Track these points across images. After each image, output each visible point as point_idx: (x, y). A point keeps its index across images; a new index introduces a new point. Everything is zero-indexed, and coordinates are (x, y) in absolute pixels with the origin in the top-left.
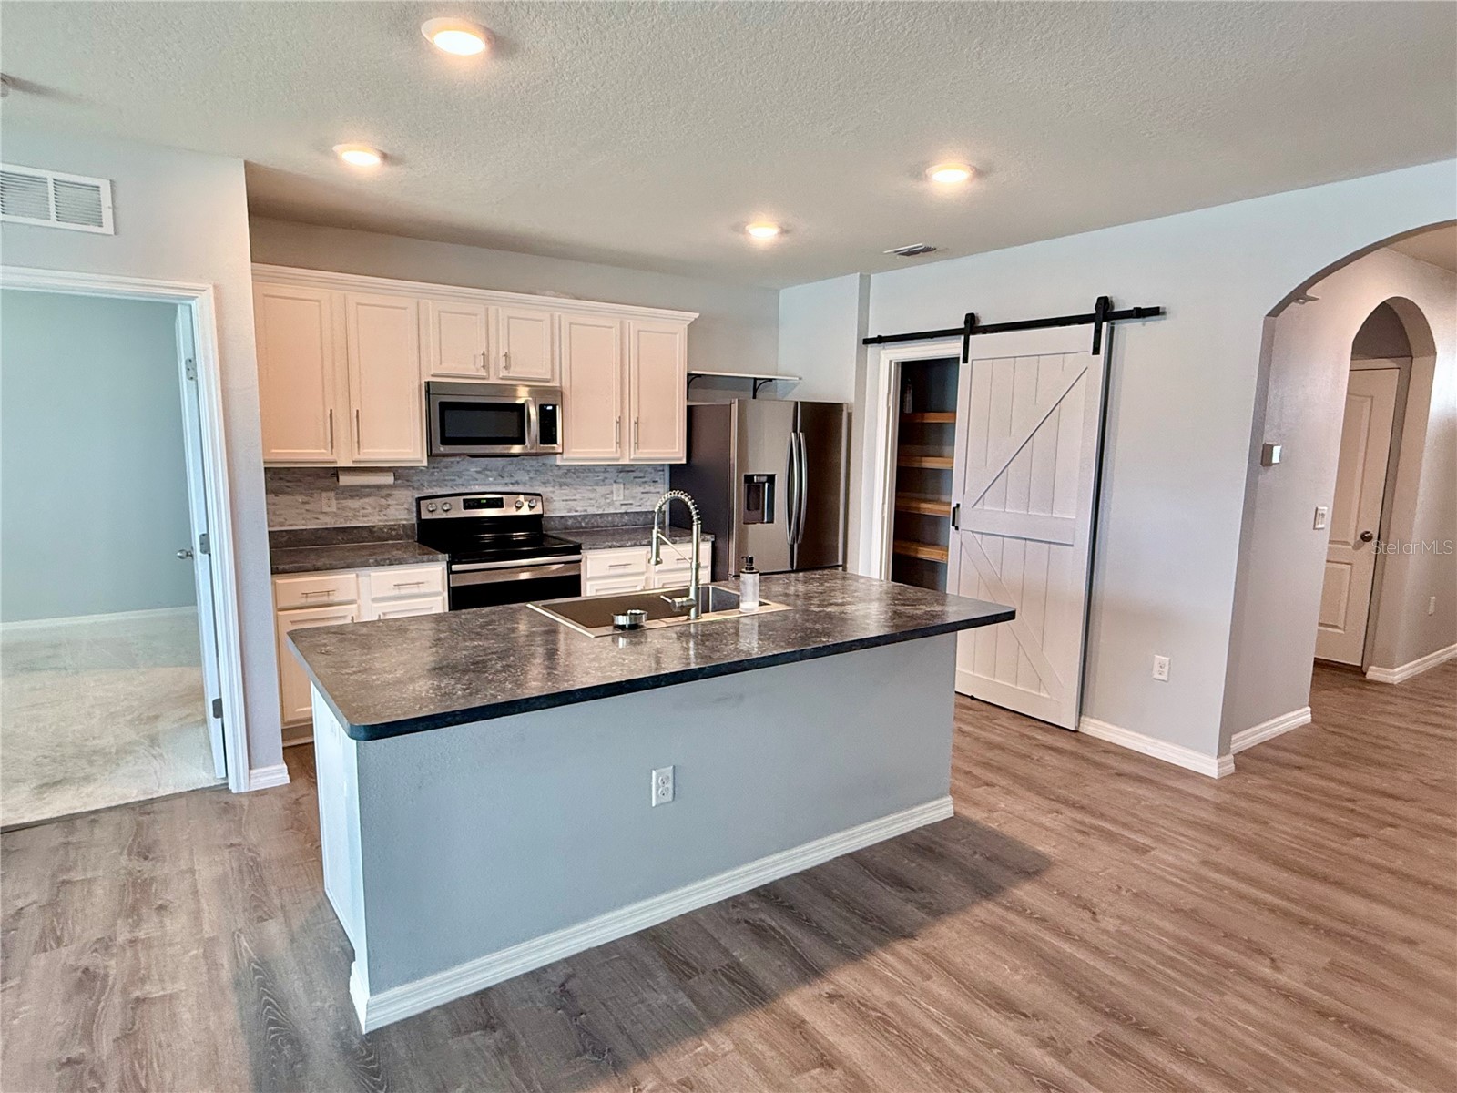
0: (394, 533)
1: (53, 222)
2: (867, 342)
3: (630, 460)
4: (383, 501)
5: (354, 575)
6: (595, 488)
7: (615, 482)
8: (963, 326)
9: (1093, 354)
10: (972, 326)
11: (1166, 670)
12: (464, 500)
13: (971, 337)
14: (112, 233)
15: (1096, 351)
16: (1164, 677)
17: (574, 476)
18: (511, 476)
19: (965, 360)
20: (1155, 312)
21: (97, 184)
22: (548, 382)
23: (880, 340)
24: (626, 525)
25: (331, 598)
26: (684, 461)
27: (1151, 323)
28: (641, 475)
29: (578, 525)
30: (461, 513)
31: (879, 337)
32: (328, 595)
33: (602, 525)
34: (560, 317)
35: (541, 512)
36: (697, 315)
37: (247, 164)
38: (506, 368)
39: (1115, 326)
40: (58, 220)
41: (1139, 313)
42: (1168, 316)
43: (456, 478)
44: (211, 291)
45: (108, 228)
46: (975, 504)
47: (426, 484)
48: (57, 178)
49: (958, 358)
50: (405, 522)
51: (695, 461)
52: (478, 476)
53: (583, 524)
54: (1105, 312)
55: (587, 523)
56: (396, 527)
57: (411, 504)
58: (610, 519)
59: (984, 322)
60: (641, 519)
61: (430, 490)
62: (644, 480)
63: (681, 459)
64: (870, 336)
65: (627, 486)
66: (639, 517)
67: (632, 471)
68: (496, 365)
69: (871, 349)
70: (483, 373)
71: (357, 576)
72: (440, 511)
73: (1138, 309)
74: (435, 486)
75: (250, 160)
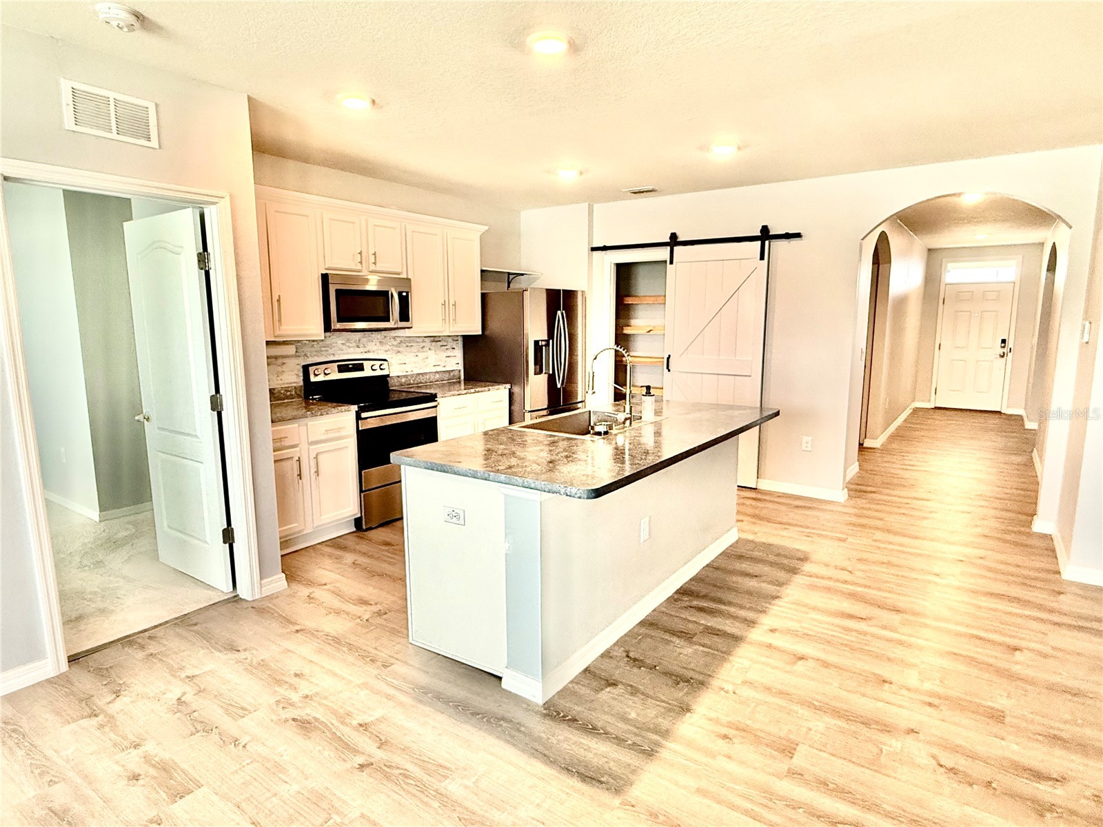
0: (288, 393)
1: (114, 135)
2: (593, 249)
3: (450, 332)
4: (280, 369)
5: (297, 425)
6: (417, 354)
7: (430, 349)
8: (669, 241)
9: (761, 259)
10: (674, 241)
11: (809, 444)
12: (338, 366)
13: (675, 248)
14: (157, 147)
15: (762, 258)
16: (809, 449)
17: (405, 345)
18: (365, 347)
19: (671, 262)
20: (798, 235)
21: (146, 105)
22: (399, 274)
23: (605, 248)
24: (438, 381)
25: (283, 443)
26: (480, 333)
27: (794, 242)
28: (445, 344)
29: (409, 382)
30: (336, 375)
31: (604, 246)
32: (281, 441)
33: (423, 381)
34: (405, 226)
35: (388, 373)
36: (487, 228)
37: (249, 99)
38: (375, 263)
39: (771, 243)
40: (118, 134)
41: (788, 236)
42: (803, 238)
43: (328, 349)
44: (228, 198)
45: (154, 143)
46: (682, 354)
47: (308, 355)
48: (117, 98)
49: (666, 261)
50: (295, 385)
51: (487, 333)
52: (343, 347)
53: (412, 381)
54: (765, 235)
55: (414, 381)
56: (290, 389)
57: (299, 370)
58: (428, 377)
59: (681, 239)
60: (447, 376)
61: (312, 359)
62: (447, 347)
63: (478, 331)
64: (595, 246)
65: (437, 352)
66: (445, 375)
67: (440, 341)
68: (368, 262)
69: (595, 253)
70: (359, 267)
71: (299, 426)
72: (322, 375)
73: (787, 234)
74: (315, 355)
75: (252, 96)
